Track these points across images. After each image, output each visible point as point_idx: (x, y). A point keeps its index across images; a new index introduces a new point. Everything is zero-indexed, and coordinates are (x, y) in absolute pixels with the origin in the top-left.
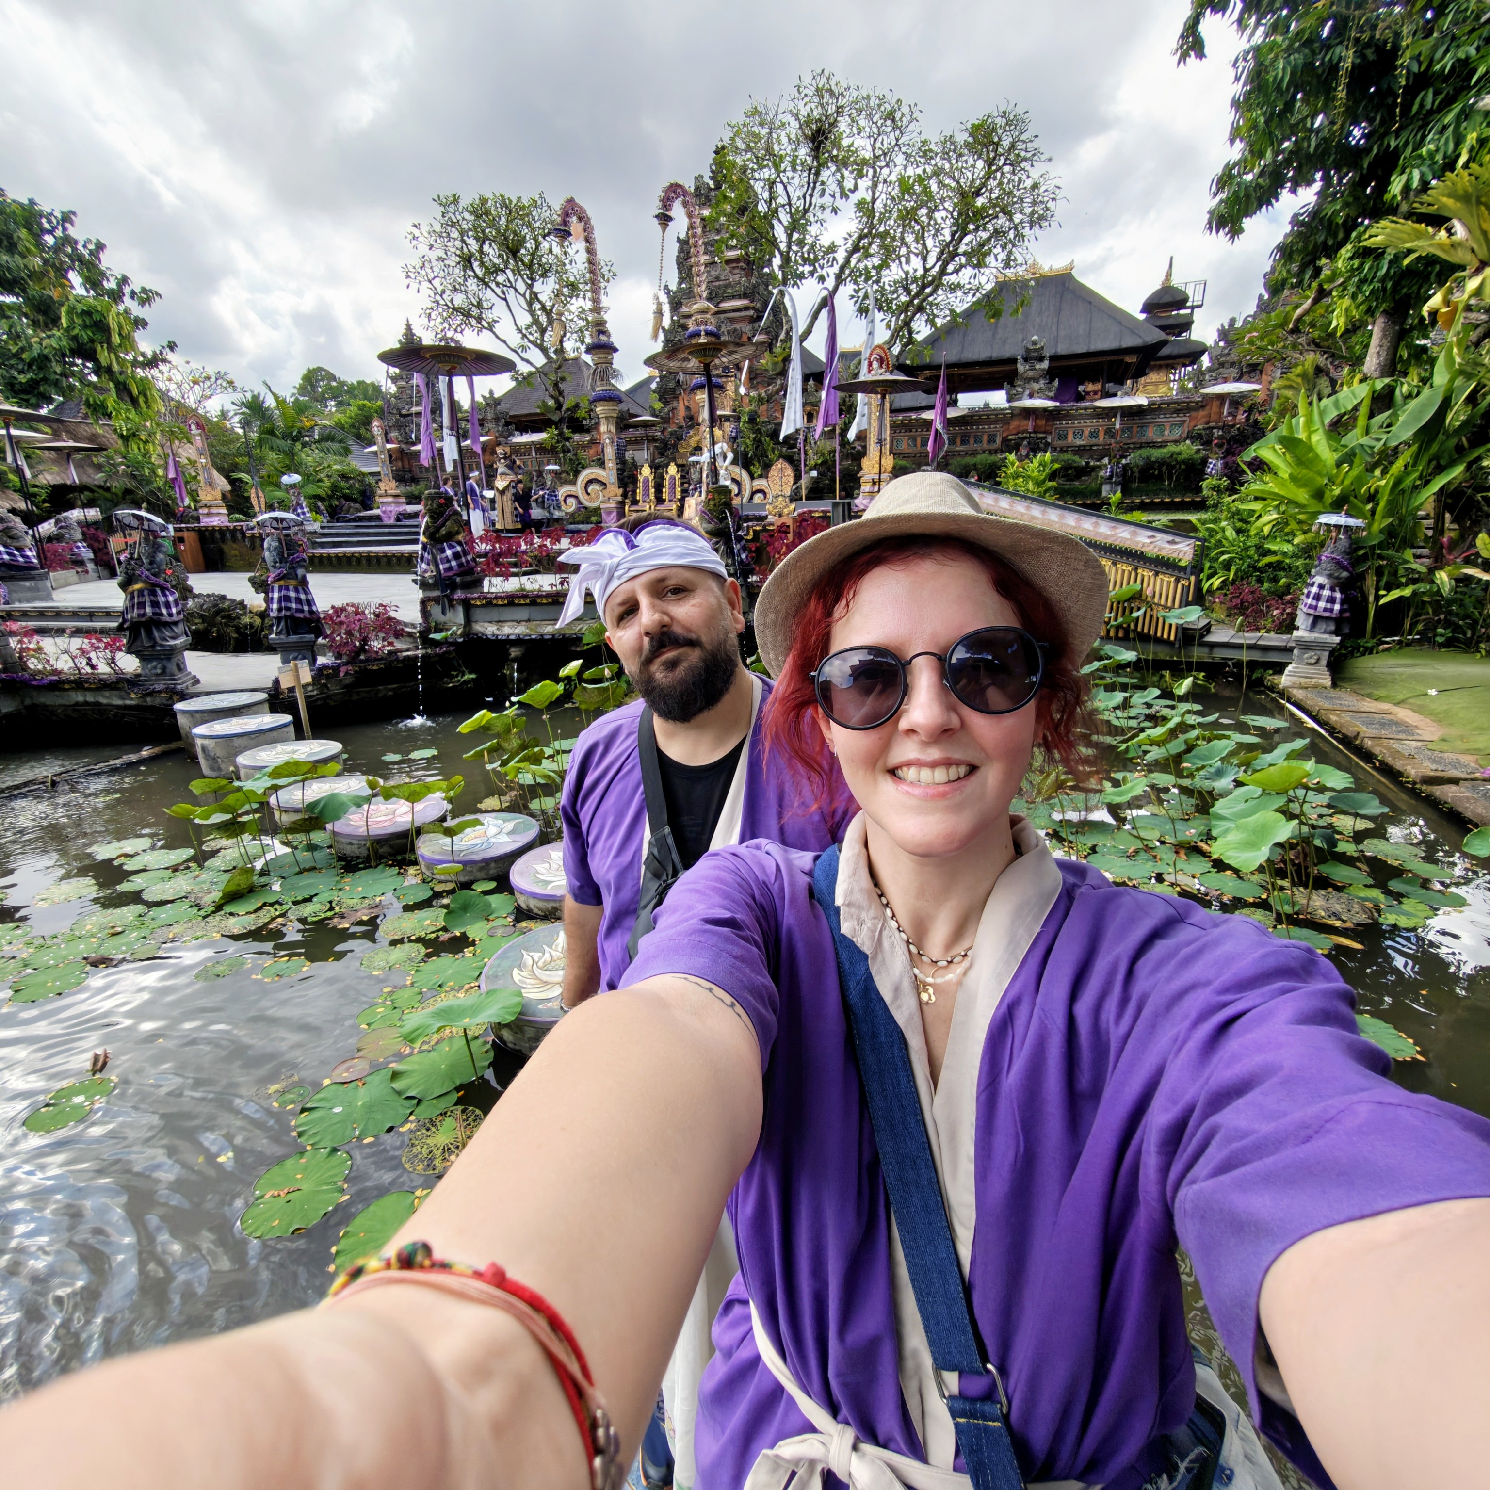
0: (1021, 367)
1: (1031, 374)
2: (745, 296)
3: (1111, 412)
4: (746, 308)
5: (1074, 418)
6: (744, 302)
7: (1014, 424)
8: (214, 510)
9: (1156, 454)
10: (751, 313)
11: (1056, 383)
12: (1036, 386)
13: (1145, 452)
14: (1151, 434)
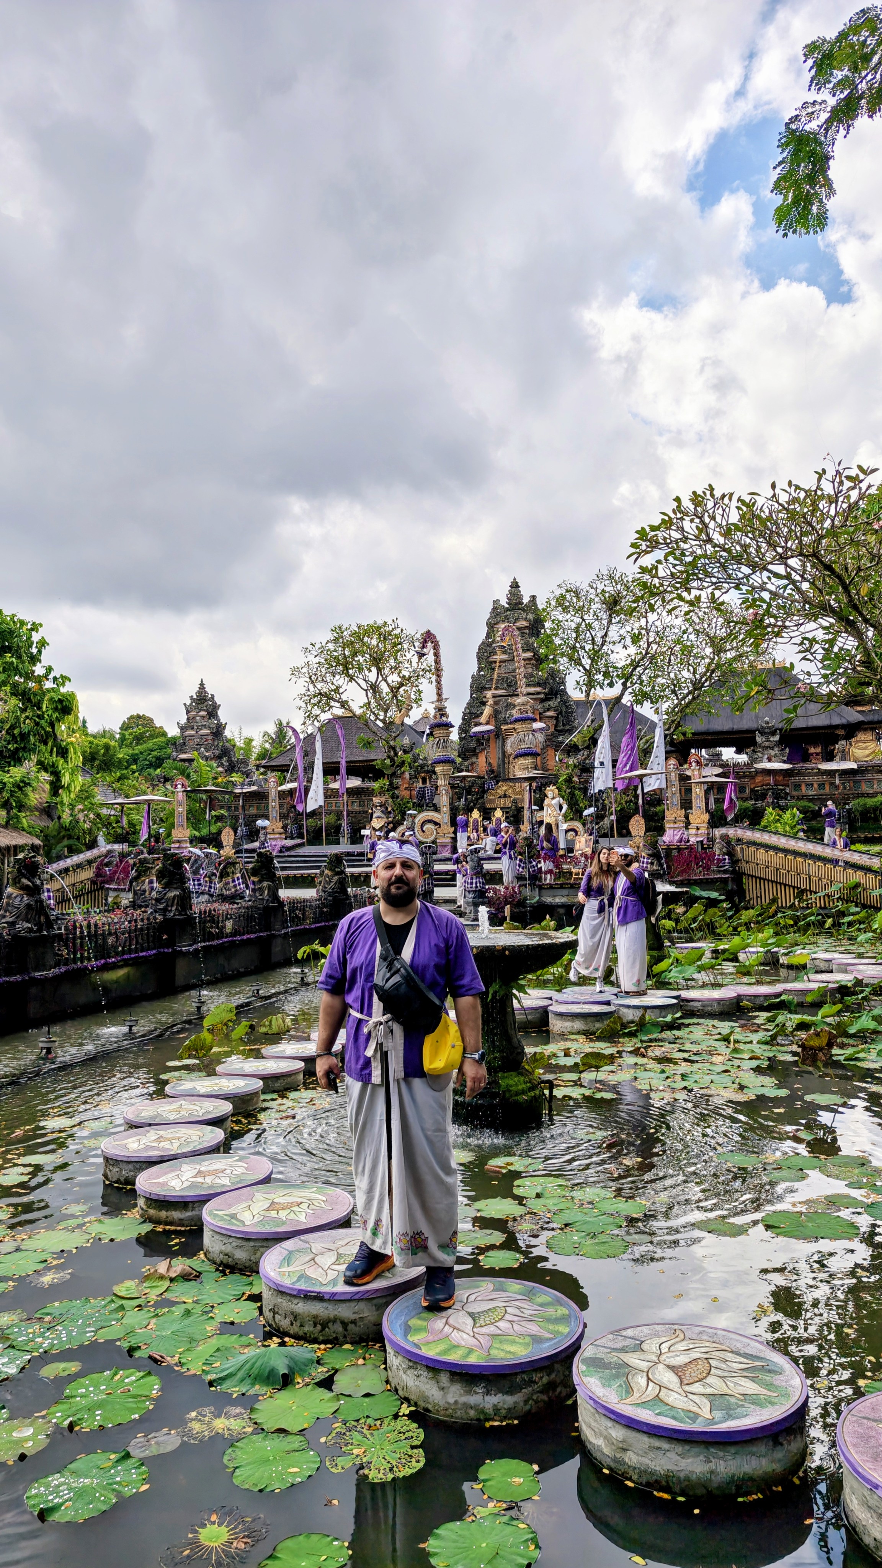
0: (759, 739)
1: (767, 744)
2: (539, 685)
3: (831, 773)
4: (539, 693)
5: (804, 775)
6: (539, 689)
7: (759, 779)
8: (183, 845)
9: (870, 802)
10: (542, 696)
11: (787, 750)
12: (772, 753)
13: (861, 801)
14: (865, 788)
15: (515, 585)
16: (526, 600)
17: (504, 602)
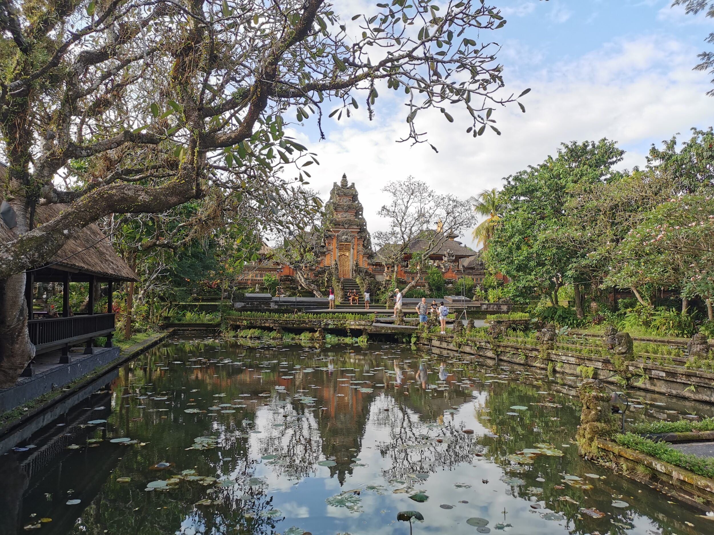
15: (344, 176)
16: (349, 184)
17: (339, 184)
